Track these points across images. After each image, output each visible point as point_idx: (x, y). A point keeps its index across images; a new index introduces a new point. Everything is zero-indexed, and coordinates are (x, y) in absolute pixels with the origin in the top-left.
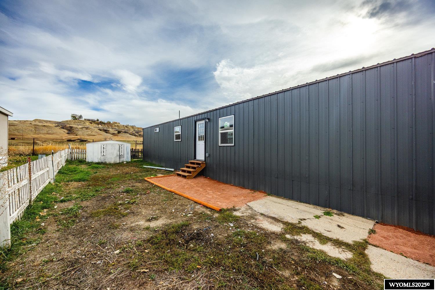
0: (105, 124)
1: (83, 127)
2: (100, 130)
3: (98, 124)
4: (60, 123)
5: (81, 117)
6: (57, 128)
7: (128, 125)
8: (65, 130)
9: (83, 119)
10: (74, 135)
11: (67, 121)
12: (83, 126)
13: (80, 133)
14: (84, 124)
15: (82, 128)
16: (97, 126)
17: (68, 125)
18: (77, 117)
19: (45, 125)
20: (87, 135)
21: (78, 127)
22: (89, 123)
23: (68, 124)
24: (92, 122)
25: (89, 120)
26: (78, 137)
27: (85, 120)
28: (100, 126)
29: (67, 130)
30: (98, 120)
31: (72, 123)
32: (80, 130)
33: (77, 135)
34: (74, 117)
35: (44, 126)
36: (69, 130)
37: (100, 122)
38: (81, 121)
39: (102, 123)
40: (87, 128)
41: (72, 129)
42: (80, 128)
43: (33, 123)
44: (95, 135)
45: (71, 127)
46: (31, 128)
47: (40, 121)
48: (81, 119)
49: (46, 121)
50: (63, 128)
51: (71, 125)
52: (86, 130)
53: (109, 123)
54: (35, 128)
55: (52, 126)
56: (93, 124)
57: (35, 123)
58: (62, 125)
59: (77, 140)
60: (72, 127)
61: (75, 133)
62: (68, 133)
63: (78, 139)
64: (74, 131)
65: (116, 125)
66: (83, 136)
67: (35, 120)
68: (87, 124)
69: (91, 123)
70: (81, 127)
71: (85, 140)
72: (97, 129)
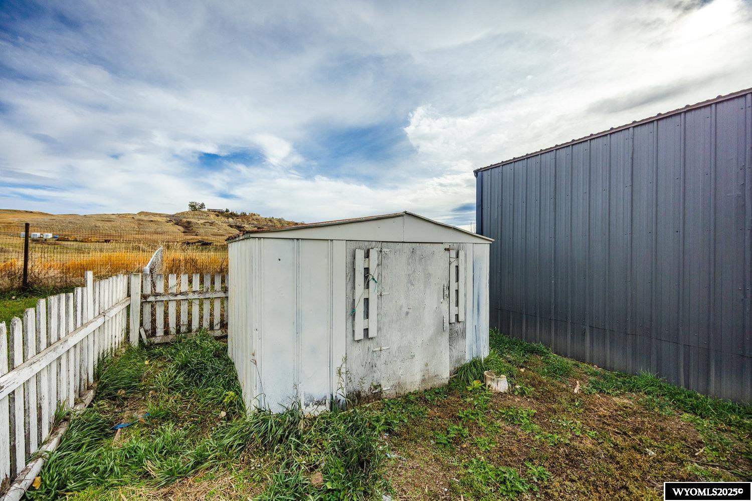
0: (238, 216)
1: (206, 223)
2: (231, 226)
3: (228, 217)
4: (173, 216)
5: (202, 206)
6: (169, 224)
7: (273, 218)
8: (180, 228)
9: (206, 210)
10: (192, 235)
11: (183, 213)
12: (206, 221)
13: (201, 231)
14: (208, 217)
15: (204, 224)
16: (226, 220)
17: (185, 220)
18: (197, 207)
19: (152, 219)
20: (212, 235)
21: (198, 222)
22: (214, 216)
23: (184, 218)
24: (219, 213)
25: (214, 211)
26: (199, 238)
27: (209, 210)
28: (230, 220)
29: (183, 226)
30: (227, 211)
31: (191, 216)
32: (201, 226)
33: (196, 235)
34: (193, 207)
35: (152, 221)
36: (186, 227)
37: (231, 213)
38: (204, 212)
39: (233, 215)
40: (212, 224)
41: (191, 225)
42: (202, 224)
43: (136, 218)
44: (223, 235)
45: (189, 223)
46: (133, 225)
47: (147, 214)
48: (203, 210)
49: (155, 215)
50: (177, 224)
51: (188, 220)
52: (210, 227)
53: (244, 215)
54: (139, 224)
55: (162, 220)
56: (220, 217)
57: (140, 218)
58: (176, 220)
59: (197, 242)
60: (191, 222)
61: (194, 232)
62: (184, 232)
63: (199, 242)
64: (192, 229)
65: (254, 217)
66: (206, 236)
67: (141, 213)
68: (212, 217)
69: (218, 216)
70: (202, 221)
71: (209, 242)
72: (226, 225)
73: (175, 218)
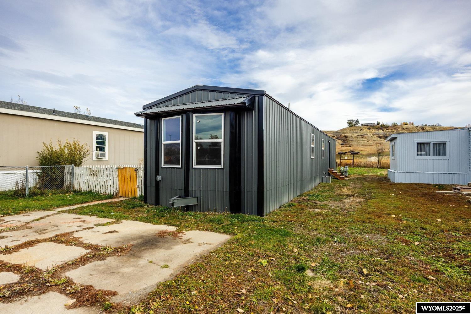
0: (387, 127)
1: (358, 136)
2: (380, 137)
3: (378, 129)
4: (336, 132)
5: (357, 122)
7: (426, 125)
8: (340, 141)
9: (360, 125)
10: (347, 147)
11: (343, 130)
12: (360, 134)
13: (354, 143)
14: (362, 131)
15: (357, 137)
16: (377, 132)
17: (343, 135)
18: (353, 123)
20: (362, 145)
21: (353, 136)
22: (366, 129)
23: (344, 133)
24: (371, 126)
25: (367, 125)
26: (351, 149)
27: (362, 125)
28: (381, 131)
29: (342, 140)
30: (378, 123)
31: (348, 131)
32: (355, 139)
33: (350, 146)
34: (350, 123)
36: (344, 141)
37: (381, 126)
38: (358, 127)
39: (383, 127)
40: (363, 136)
41: (347, 138)
42: (355, 137)
44: (371, 145)
45: (346, 137)
48: (358, 125)
50: (338, 138)
51: (346, 135)
52: (361, 139)
53: (395, 125)
56: (371, 130)
59: (349, 152)
61: (349, 144)
62: (342, 145)
64: (348, 142)
65: (405, 127)
66: (357, 146)
68: (365, 130)
69: (369, 129)
70: (356, 135)
71: (357, 152)
72: (375, 136)
73: (337, 134)
